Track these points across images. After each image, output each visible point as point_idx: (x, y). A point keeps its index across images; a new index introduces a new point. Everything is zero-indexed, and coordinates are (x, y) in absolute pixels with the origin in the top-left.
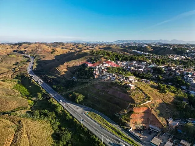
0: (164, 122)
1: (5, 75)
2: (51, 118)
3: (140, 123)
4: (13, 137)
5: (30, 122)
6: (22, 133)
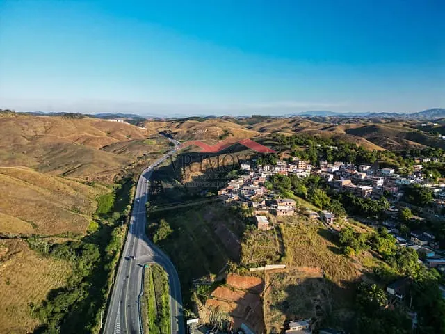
0: (276, 325)
3: (227, 312)
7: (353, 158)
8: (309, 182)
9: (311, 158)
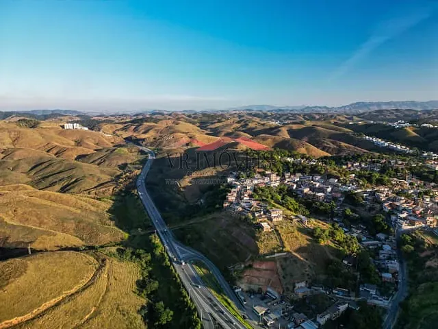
1: (104, 189)
2: (144, 261)
4: (92, 275)
5: (116, 262)
6: (102, 272)
7: (308, 170)
8: (280, 191)
9: (278, 171)
